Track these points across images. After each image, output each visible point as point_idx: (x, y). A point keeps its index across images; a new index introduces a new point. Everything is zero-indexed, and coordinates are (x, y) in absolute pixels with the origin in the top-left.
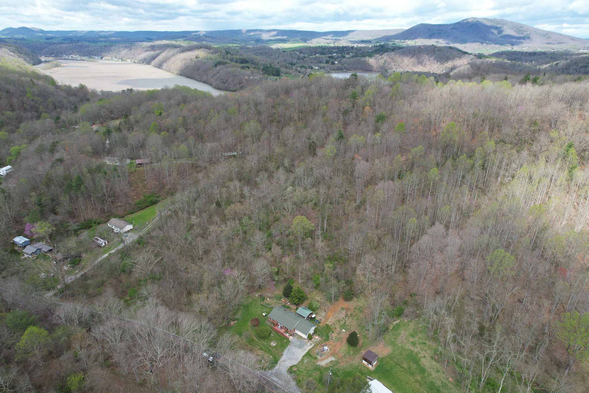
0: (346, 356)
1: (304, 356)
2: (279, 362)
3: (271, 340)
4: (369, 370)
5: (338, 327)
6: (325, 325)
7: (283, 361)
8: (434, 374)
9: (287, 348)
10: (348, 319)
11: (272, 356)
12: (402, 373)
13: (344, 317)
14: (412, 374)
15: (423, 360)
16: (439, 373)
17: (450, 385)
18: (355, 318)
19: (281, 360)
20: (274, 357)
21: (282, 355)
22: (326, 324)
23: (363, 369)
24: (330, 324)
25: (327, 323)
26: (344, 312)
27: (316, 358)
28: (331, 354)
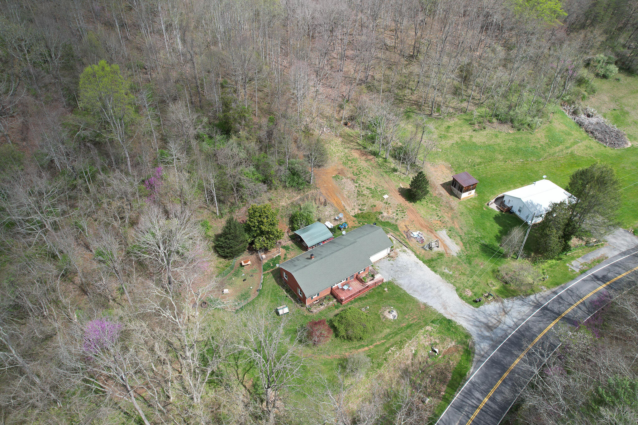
0: (440, 215)
1: (436, 272)
2: (448, 317)
3: (379, 317)
4: (475, 198)
5: (372, 201)
6: (355, 219)
7: (445, 309)
8: (499, 141)
9: (410, 292)
10: (362, 181)
11: (427, 324)
12: (488, 167)
13: (357, 185)
14: (492, 160)
15: (474, 140)
16: (499, 136)
17: (517, 136)
18: (364, 173)
19: (442, 311)
20: (432, 322)
21: (426, 306)
22: (355, 216)
23: (472, 204)
24: (357, 211)
25: (352, 214)
26: (344, 180)
27: (440, 255)
28: (432, 232)
